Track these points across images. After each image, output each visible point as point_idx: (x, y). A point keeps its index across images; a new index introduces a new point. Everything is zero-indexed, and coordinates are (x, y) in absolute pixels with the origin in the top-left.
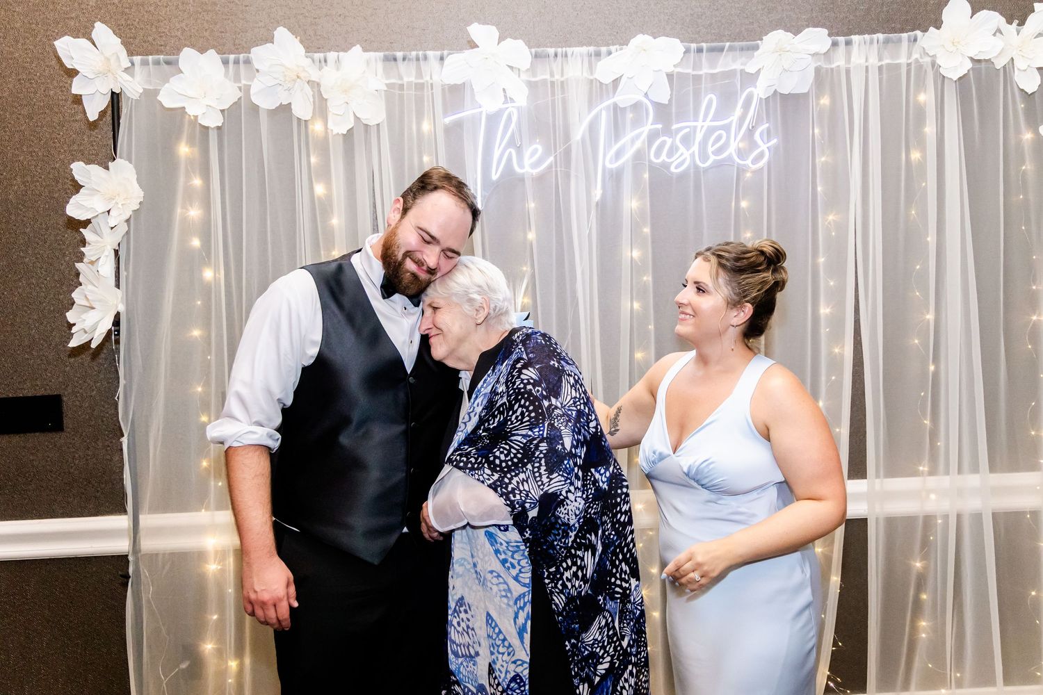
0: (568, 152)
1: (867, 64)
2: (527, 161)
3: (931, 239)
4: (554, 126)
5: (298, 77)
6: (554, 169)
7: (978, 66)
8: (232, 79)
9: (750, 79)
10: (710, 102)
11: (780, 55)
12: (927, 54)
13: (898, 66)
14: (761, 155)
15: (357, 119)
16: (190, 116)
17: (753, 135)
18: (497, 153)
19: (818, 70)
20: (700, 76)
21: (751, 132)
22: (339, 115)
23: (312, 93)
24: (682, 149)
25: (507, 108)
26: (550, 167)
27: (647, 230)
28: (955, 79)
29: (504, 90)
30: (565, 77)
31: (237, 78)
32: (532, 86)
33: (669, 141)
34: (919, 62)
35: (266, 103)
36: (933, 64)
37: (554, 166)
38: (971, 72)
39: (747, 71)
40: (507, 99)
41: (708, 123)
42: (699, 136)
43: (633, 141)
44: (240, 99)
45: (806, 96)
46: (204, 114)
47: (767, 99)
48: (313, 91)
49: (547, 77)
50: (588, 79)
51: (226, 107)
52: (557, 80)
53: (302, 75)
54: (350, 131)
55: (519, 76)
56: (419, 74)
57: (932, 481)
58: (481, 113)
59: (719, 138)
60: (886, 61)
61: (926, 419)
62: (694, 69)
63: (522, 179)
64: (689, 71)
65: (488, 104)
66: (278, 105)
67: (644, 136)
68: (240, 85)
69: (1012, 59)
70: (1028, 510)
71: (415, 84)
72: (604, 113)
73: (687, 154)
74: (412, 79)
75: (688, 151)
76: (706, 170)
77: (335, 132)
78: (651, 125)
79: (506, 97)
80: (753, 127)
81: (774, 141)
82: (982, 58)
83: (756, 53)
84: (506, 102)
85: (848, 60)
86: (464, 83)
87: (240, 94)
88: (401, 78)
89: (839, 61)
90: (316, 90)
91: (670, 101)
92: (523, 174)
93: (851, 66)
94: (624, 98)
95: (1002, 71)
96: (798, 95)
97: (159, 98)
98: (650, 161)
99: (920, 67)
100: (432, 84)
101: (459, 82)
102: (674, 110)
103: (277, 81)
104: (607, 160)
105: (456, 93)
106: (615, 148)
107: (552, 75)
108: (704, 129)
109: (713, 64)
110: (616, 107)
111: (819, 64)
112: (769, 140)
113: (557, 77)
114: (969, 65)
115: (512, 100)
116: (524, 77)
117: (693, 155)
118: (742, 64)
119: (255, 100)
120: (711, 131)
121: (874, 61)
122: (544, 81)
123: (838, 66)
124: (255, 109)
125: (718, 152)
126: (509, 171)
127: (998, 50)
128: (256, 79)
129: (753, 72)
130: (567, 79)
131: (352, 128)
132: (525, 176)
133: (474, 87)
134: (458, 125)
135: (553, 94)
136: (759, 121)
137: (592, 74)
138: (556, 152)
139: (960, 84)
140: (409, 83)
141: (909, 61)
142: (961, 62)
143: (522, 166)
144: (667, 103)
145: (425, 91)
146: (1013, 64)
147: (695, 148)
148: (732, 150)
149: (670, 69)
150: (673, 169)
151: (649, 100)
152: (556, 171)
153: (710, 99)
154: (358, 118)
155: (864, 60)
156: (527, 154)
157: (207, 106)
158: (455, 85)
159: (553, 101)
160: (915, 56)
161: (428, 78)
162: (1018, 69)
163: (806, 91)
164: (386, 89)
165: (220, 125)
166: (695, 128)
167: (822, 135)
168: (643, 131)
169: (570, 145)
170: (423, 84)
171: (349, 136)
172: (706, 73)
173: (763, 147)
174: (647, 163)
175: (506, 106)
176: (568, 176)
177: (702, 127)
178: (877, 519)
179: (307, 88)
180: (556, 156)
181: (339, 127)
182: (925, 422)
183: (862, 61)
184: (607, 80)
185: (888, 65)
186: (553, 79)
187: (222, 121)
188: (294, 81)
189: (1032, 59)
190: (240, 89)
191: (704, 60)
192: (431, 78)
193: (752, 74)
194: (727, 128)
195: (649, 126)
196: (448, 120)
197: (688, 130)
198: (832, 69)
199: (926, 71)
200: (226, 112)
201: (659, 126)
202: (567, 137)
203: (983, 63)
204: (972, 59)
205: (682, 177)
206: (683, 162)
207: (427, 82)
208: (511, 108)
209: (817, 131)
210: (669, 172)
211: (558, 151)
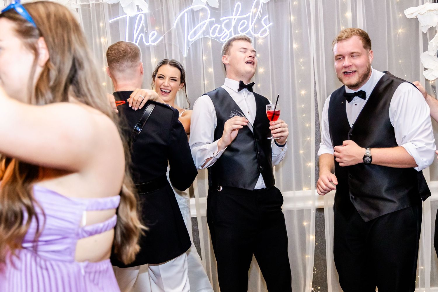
0: (170, 33)
2: (150, 40)
4: (163, 22)
6: (164, 43)
10: (238, 6)
14: (265, 31)
17: (261, 21)
18: (135, 35)
21: (259, 20)
24: (225, 30)
25: (139, 14)
26: (162, 41)
27: (211, 70)
29: (137, 5)
32: (151, 2)
33: (219, 26)
41: (238, 17)
42: (233, 23)
43: (201, 27)
47: (268, 3)
58: (127, 17)
59: (244, 23)
63: (148, 48)
65: (130, 13)
67: (207, 24)
71: (95, 4)
72: (186, 14)
73: (228, 32)
74: (94, 2)
75: (228, 30)
78: (210, 19)
79: (138, 8)
80: (260, 18)
81: (271, 24)
84: (138, 11)
88: (88, 2)
91: (220, 6)
92: (149, 45)
94: (195, 6)
98: (211, 37)
100: (103, 4)
101: (116, 2)
102: (221, 11)
104: (189, 37)
105: (115, 8)
106: (194, 30)
110: (192, 10)
112: (269, 23)
115: (142, 10)
117: (231, 33)
120: (239, 20)
125: (244, 30)
126: (142, 43)
132: (150, 46)
133: (122, 5)
134: (117, 23)
135: (162, 6)
136: (263, 14)
138: (164, 34)
140: (93, 4)
143: (147, 42)
144: (218, 7)
145: (100, 7)
147: (232, 29)
148: (250, 29)
150: (221, 40)
152: (165, 43)
156: (150, 35)
158: (114, 4)
159: (162, 9)
161: (101, 1)
164: (82, 7)
166: (230, 20)
167: (295, 20)
168: (206, 22)
169: (171, 31)
170: (99, 4)
173: (266, 27)
176: (170, 45)
177: (235, 18)
180: (164, 36)
192: (103, 1)
194: (247, 18)
195: (208, 20)
196: (111, 21)
197: (228, 20)
201: (214, 19)
202: (169, 26)
206: (227, 36)
207: (101, 3)
208: (141, 14)
209: (292, 18)
210: (220, 41)
211: (165, 34)
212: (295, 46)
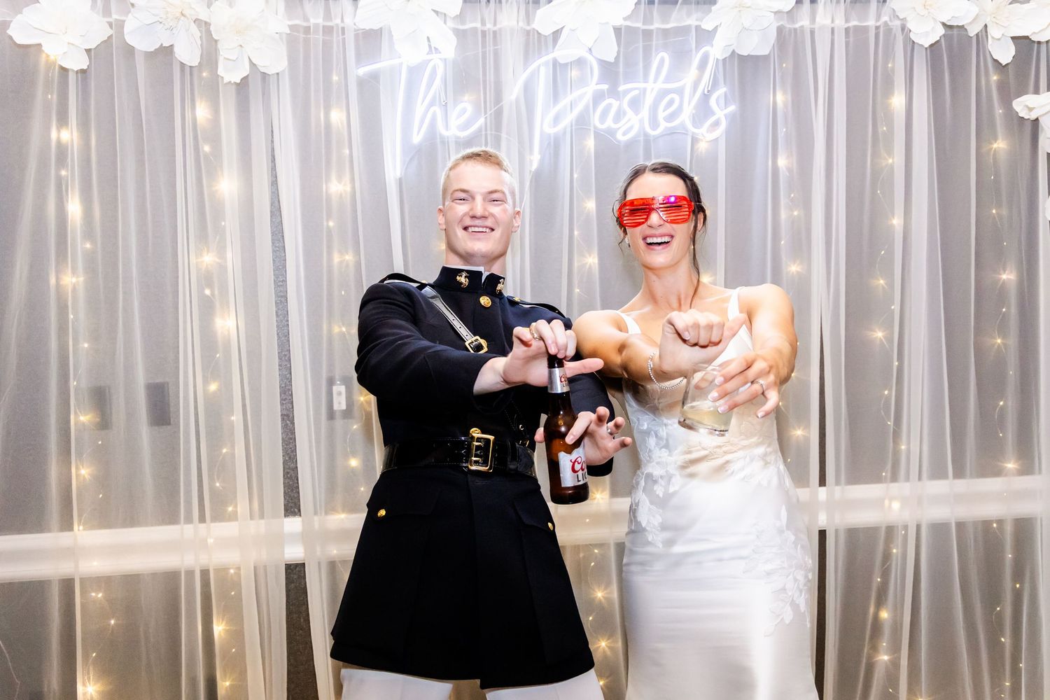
0: (498, 114)
1: (833, 25)
2: (454, 122)
3: (897, 222)
4: (485, 81)
5: (182, 14)
6: (484, 133)
7: (950, 32)
8: (101, 11)
9: (705, 36)
10: (662, 61)
11: (740, 11)
12: (897, 16)
13: (866, 29)
14: (717, 123)
15: (252, 65)
16: (47, 54)
17: (708, 102)
18: (419, 109)
19: (780, 30)
20: (652, 30)
21: (706, 97)
22: (230, 60)
23: (199, 34)
24: (630, 113)
25: (432, 60)
26: (480, 130)
27: (590, 205)
28: (926, 46)
29: (428, 38)
30: (498, 26)
31: (107, 12)
32: (461, 35)
33: (615, 104)
34: (888, 25)
35: (143, 43)
36: (903, 28)
37: (483, 129)
38: (943, 40)
39: (703, 27)
40: (432, 49)
41: (661, 85)
42: (649, 99)
43: (573, 105)
44: (110, 37)
45: (766, 58)
46: (64, 53)
47: (724, 60)
48: (201, 31)
49: (478, 25)
50: (524, 29)
51: (93, 46)
52: (489, 29)
53: (186, 12)
54: (245, 79)
55: (445, 23)
56: (328, 15)
57: (894, 488)
58: (401, 64)
59: (671, 102)
60: (854, 23)
61: (889, 420)
62: (643, 24)
64: (639, 25)
65: (410, 54)
66: (157, 46)
67: (588, 97)
68: (110, 20)
69: (986, 26)
70: (994, 519)
71: (324, 27)
72: (543, 70)
73: (635, 120)
74: (320, 21)
75: (637, 115)
76: (656, 138)
77: (226, 80)
78: (596, 85)
79: (430, 46)
80: (708, 91)
81: (732, 108)
82: (955, 24)
83: (714, 8)
84: (430, 52)
85: (813, 20)
86: (381, 28)
87: (110, 32)
88: (307, 20)
89: (804, 22)
90: (203, 29)
91: (617, 58)
92: (448, 136)
93: (816, 26)
94: (563, 53)
95: (974, 40)
96: (757, 57)
97: (10, 32)
98: (595, 127)
99: (889, 31)
100: (343, 29)
101: (375, 27)
102: (621, 70)
103: (157, 19)
104: (545, 124)
105: (371, 40)
106: (554, 111)
107: (483, 23)
108: (655, 93)
109: (665, 18)
110: (555, 62)
111: (781, 23)
112: (726, 106)
113: (489, 26)
114: (941, 31)
115: (437, 51)
116: (450, 24)
117: (641, 121)
118: (697, 20)
119: (130, 40)
120: (664, 93)
121: (840, 23)
122: (475, 29)
123: (802, 27)
124: (130, 51)
125: (670, 118)
126: (432, 134)
127: (972, 16)
128: (130, 14)
129: (710, 30)
130: (500, 29)
131: (247, 76)
132: (450, 139)
133: (393, 33)
134: (375, 77)
135: (484, 46)
136: (715, 85)
137: (528, 24)
138: (486, 113)
139: (931, 51)
140: (316, 25)
141: (878, 24)
142: (933, 28)
143: (447, 127)
144: (613, 61)
145: (335, 35)
146: (986, 32)
147: (645, 113)
148: (685, 116)
149: (620, 22)
150: (620, 136)
151: (594, 57)
152: (486, 135)
153: (662, 58)
154: (254, 65)
155: (830, 21)
156: (454, 113)
157: (69, 43)
158: (371, 30)
159: (484, 54)
160: (885, 18)
161: (338, 21)
162: (993, 38)
163: (766, 53)
164: (289, 32)
165: (85, 67)
166: (645, 90)
167: (784, 102)
168: (585, 93)
169: (501, 107)
170: (332, 27)
171: (243, 86)
172: (658, 29)
173: (720, 114)
174: (592, 129)
175: (429, 57)
176: (499, 141)
177: (653, 89)
178: (837, 531)
179: (194, 29)
180: (486, 118)
181: (231, 73)
182: (889, 423)
183: (828, 22)
184: (547, 31)
185: (855, 26)
186: (485, 28)
187: (88, 64)
188: (178, 19)
189: (1005, 27)
190: (110, 25)
191: (655, 13)
192: (342, 21)
193: (708, 31)
194: (680, 92)
195: (594, 85)
196: (363, 71)
197: (636, 92)
198: (795, 30)
199: (895, 34)
200: (93, 52)
201: (605, 87)
202: (498, 98)
203: (955, 30)
204: (944, 24)
205: (630, 144)
206: (631, 128)
207: (337, 25)
208: (436, 60)
209: (780, 98)
210: (615, 139)
211: (489, 113)
212: (782, 162)
